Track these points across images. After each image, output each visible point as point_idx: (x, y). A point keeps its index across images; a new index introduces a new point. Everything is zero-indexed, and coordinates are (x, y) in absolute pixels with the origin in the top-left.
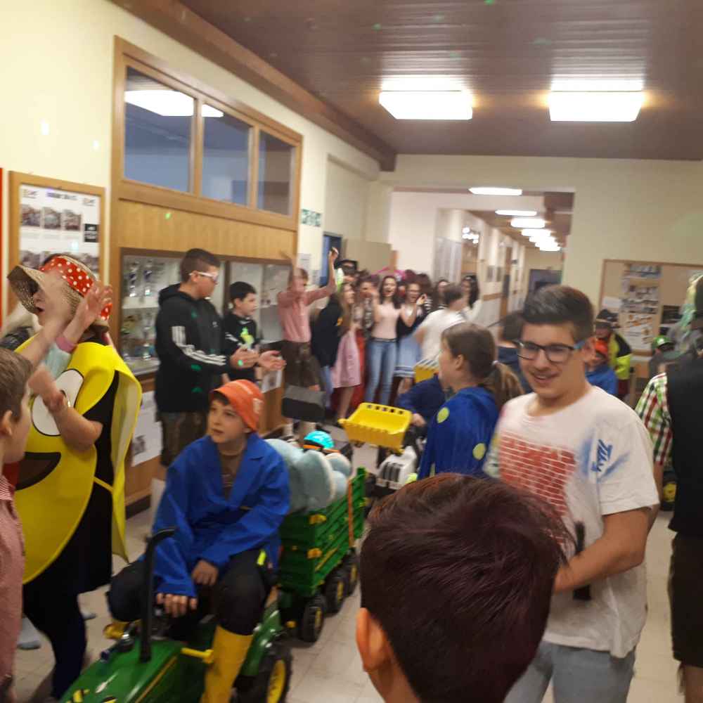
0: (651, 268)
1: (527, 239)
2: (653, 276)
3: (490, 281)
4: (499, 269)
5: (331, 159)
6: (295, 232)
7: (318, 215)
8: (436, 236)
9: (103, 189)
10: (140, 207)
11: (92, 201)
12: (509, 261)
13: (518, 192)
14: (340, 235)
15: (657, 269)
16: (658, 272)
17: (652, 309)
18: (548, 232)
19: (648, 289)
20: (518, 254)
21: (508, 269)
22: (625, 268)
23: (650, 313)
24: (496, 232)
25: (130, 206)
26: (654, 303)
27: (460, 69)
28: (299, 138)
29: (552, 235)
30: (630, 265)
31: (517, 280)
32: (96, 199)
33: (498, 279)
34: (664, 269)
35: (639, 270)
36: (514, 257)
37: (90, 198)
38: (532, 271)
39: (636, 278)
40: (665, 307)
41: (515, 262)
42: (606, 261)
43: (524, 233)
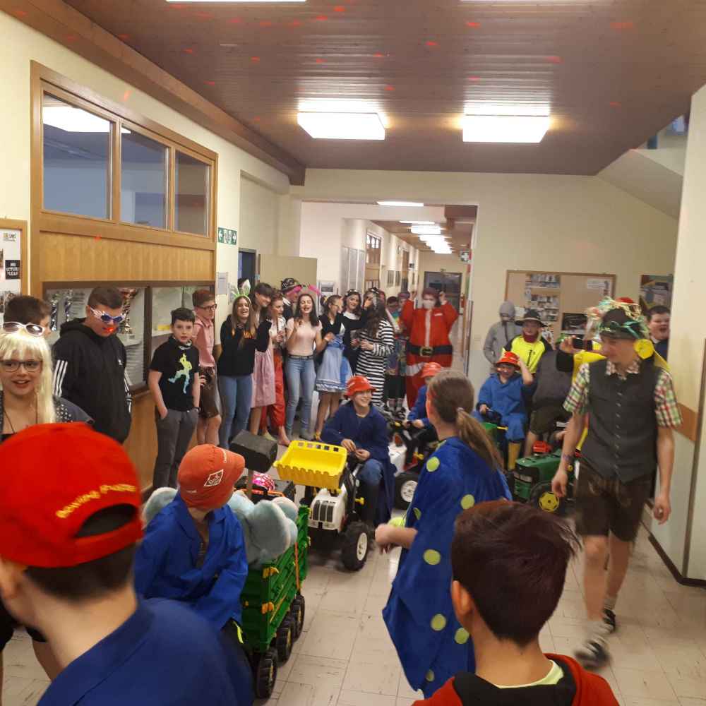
0: (550, 278)
1: (424, 244)
2: (553, 286)
3: (391, 286)
4: (398, 273)
5: (244, 175)
6: (213, 252)
7: (234, 232)
8: (343, 246)
9: (25, 223)
10: (60, 238)
11: (13, 236)
12: (407, 265)
13: (421, 205)
14: (254, 250)
15: (557, 278)
16: (558, 281)
17: (553, 317)
18: (443, 237)
19: (549, 298)
20: (414, 258)
21: (406, 273)
22: (528, 278)
23: (551, 321)
24: (394, 238)
25: (51, 237)
26: (555, 311)
27: (378, 94)
28: (213, 157)
29: (446, 240)
30: (531, 275)
31: (413, 283)
32: (18, 234)
33: (398, 284)
34: (563, 278)
35: (539, 280)
36: (411, 262)
37: (10, 232)
38: (426, 273)
39: (536, 287)
40: (564, 314)
41: (412, 266)
42: (509, 272)
43: (422, 238)
